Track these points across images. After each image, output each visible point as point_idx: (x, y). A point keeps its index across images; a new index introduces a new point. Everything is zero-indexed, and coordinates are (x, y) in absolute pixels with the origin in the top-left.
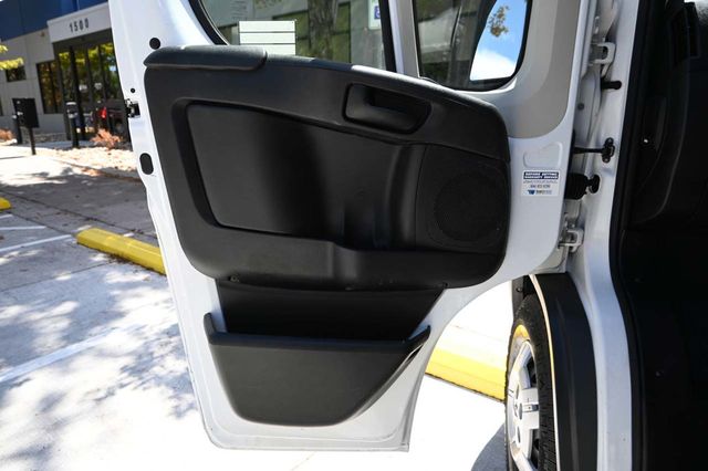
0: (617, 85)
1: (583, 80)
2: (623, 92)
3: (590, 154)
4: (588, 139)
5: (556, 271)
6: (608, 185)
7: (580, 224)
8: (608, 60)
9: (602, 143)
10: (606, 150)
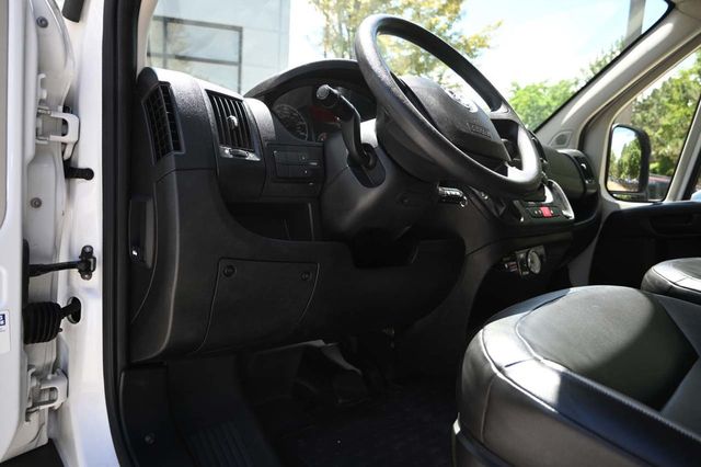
0: (88, 174)
1: (29, 168)
2: (97, 183)
3: (62, 273)
4: (56, 250)
5: (33, 447)
6: (93, 311)
7: (60, 369)
8: (70, 138)
9: (77, 252)
10: (84, 264)
